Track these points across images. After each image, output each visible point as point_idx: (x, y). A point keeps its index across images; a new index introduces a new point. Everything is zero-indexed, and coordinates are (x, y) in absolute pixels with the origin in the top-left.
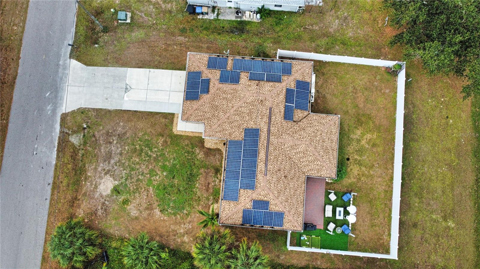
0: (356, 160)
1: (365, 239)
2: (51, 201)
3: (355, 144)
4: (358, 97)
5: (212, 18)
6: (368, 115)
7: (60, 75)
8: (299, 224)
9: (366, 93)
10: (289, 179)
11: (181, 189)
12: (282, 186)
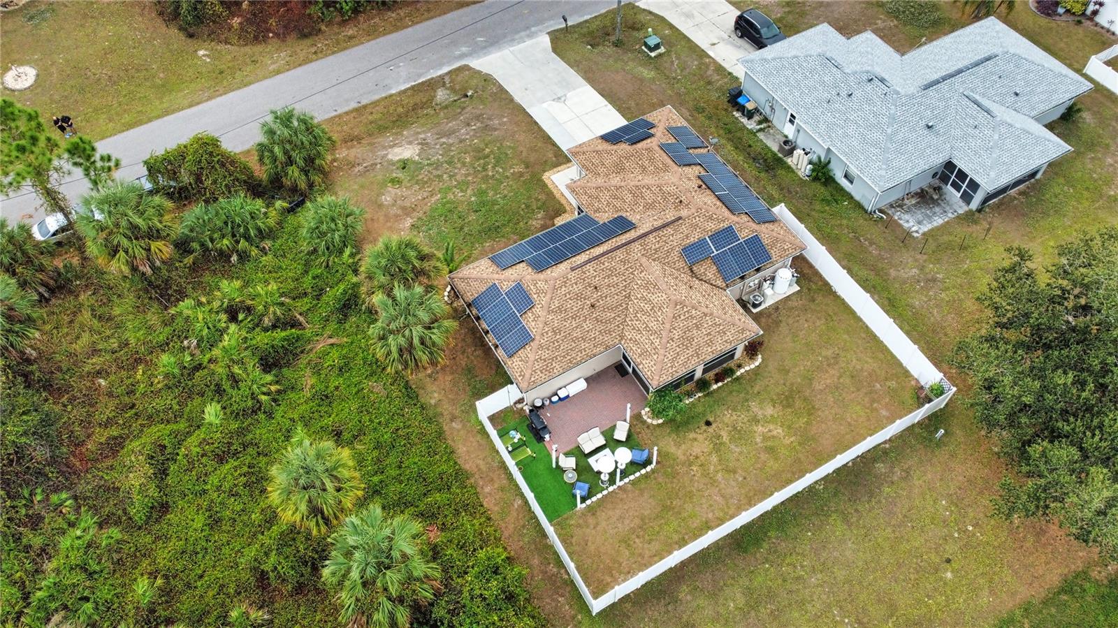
0: (719, 437)
1: (589, 544)
2: (335, 117)
3: (744, 417)
4: (827, 372)
5: (749, 127)
6: (813, 407)
7: (517, 37)
8: (533, 379)
9: (846, 380)
10: (594, 315)
11: (466, 229)
12: (575, 309)
